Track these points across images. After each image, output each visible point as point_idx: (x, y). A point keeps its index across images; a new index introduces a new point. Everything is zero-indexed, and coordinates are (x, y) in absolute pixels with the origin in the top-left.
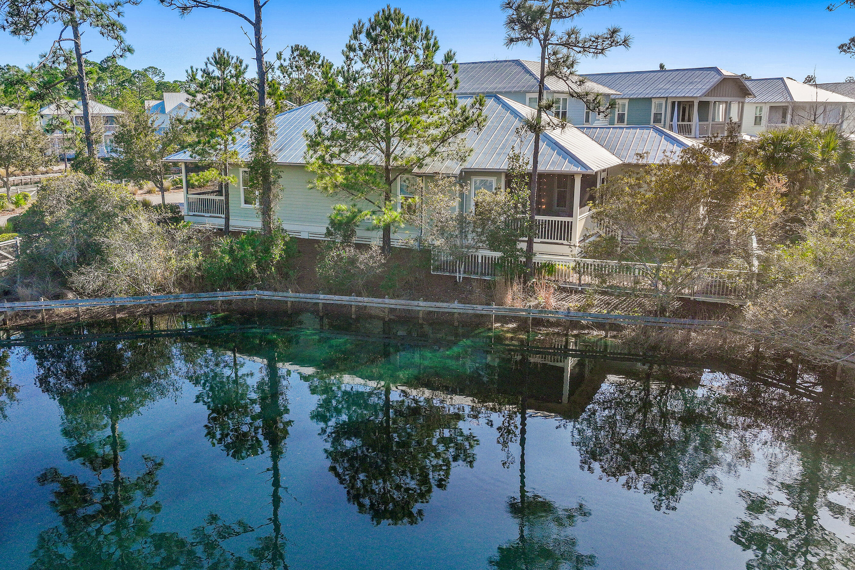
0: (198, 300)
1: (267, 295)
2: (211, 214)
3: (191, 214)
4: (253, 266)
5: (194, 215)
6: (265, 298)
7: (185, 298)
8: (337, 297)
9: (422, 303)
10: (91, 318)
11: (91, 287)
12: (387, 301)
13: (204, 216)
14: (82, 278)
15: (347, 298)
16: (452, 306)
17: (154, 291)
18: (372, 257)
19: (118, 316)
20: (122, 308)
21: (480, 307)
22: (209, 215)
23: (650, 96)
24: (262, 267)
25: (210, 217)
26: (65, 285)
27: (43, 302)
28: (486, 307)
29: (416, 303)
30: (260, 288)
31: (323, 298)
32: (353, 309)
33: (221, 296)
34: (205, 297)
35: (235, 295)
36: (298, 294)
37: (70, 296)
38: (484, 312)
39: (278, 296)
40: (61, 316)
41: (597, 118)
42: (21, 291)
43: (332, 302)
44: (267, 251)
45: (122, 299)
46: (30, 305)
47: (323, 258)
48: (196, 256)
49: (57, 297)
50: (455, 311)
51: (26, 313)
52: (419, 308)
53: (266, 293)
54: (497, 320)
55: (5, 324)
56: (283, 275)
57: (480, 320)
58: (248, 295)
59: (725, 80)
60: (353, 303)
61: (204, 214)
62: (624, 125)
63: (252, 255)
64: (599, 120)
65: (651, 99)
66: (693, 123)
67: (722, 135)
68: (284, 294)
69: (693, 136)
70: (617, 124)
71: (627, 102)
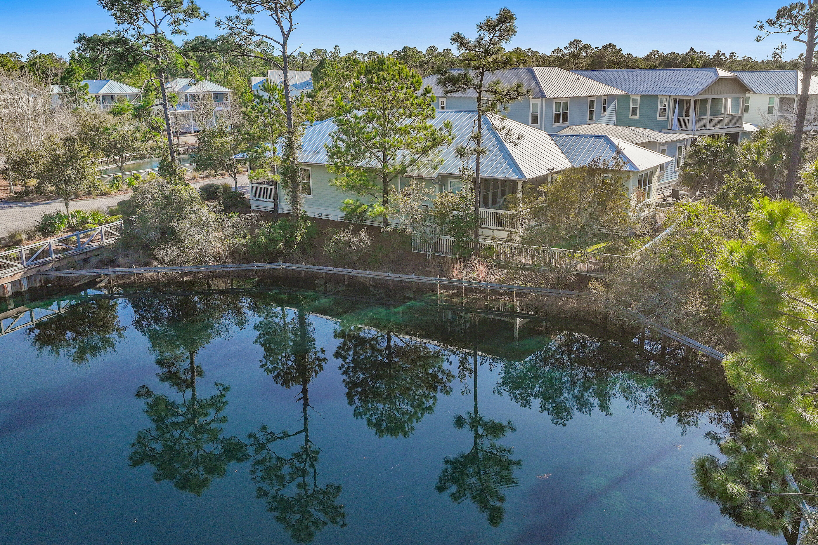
0: (241, 269)
1: (287, 266)
2: (269, 200)
3: (255, 198)
4: (281, 244)
5: (256, 200)
6: (287, 268)
7: (232, 268)
8: (334, 269)
9: (391, 275)
10: (167, 280)
11: (169, 258)
12: (368, 272)
13: (263, 201)
14: (162, 252)
15: (341, 269)
16: (411, 277)
17: (213, 261)
18: (361, 240)
19: (185, 279)
20: (187, 274)
21: (429, 279)
22: (267, 200)
23: (656, 94)
24: (289, 244)
26: (151, 256)
27: (134, 269)
28: (433, 278)
29: (387, 274)
30: (285, 261)
31: (326, 269)
32: (346, 278)
33: (256, 266)
34: (245, 266)
35: (267, 265)
36: (308, 266)
37: (155, 263)
38: (432, 282)
39: (296, 267)
40: (148, 278)
41: (602, 115)
42: (121, 261)
43: (331, 272)
44: (293, 234)
45: (189, 267)
46: (125, 270)
47: (329, 240)
48: (245, 235)
49: (146, 265)
50: (413, 280)
51: (123, 276)
52: (389, 278)
53: (287, 264)
54: (443, 287)
55: (109, 283)
56: (303, 252)
57: (432, 288)
58: (275, 265)
59: (722, 80)
60: (345, 273)
61: (264, 199)
62: (637, 117)
63: (281, 236)
64: (604, 116)
65: (657, 96)
66: (690, 118)
67: (722, 127)
68: (300, 266)
69: (690, 129)
70: (631, 117)
71: (639, 98)
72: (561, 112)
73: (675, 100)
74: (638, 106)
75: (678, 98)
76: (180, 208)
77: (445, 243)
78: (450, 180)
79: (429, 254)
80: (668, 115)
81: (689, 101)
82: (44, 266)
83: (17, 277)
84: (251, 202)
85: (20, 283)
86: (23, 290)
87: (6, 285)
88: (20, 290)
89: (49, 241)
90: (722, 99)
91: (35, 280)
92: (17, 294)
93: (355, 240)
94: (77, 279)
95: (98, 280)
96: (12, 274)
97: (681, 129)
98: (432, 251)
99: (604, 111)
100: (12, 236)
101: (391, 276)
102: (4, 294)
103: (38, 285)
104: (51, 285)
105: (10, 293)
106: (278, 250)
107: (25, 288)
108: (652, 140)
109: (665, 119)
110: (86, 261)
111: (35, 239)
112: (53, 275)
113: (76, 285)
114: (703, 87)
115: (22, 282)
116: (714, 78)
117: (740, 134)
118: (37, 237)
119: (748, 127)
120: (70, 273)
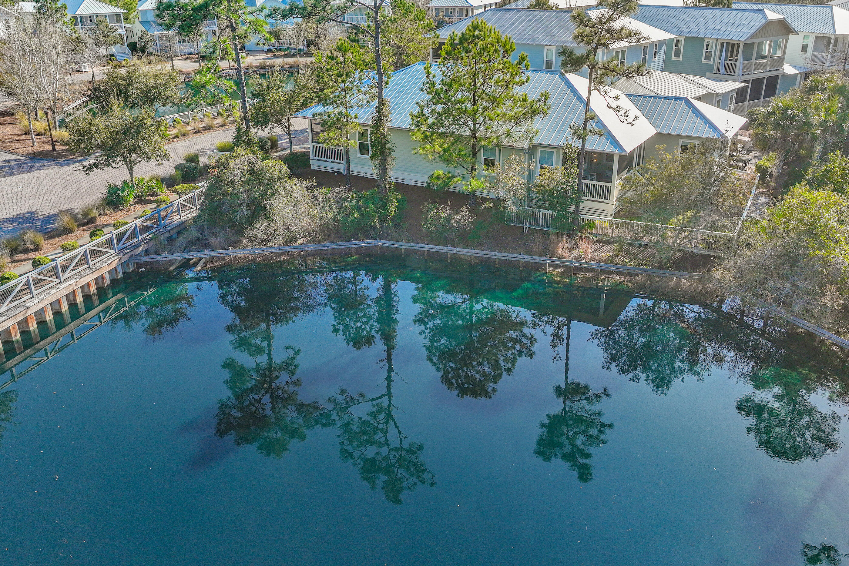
0: (338, 247)
1: (386, 243)
3: (316, 158)
4: (376, 220)
5: (318, 160)
6: (386, 245)
7: (330, 246)
8: (437, 247)
9: (497, 254)
10: (264, 260)
11: (263, 236)
12: (473, 251)
13: (326, 161)
14: (255, 230)
15: (445, 248)
16: (519, 256)
17: (303, 237)
18: (462, 217)
19: (283, 258)
20: (282, 253)
21: (538, 258)
22: (331, 160)
23: (702, 36)
25: (332, 162)
26: (241, 234)
27: (230, 250)
28: (543, 258)
29: (493, 253)
30: (383, 238)
31: (427, 247)
32: (449, 256)
33: (354, 244)
34: (343, 245)
35: (364, 243)
36: (409, 244)
37: (245, 241)
38: (541, 262)
39: (395, 245)
40: (243, 259)
41: (653, 60)
42: (214, 241)
43: (434, 250)
44: (385, 208)
47: (426, 216)
50: (521, 260)
51: (218, 258)
52: (495, 257)
53: (386, 242)
54: (550, 266)
55: (206, 266)
56: (397, 225)
57: (538, 267)
58: (373, 243)
59: (770, 23)
60: (449, 252)
61: (327, 159)
62: (680, 59)
63: (375, 211)
64: (655, 62)
65: (704, 38)
66: (738, 63)
67: (765, 71)
68: (400, 243)
69: (736, 74)
70: (673, 58)
71: (683, 39)
72: (620, 61)
73: (722, 44)
74: (681, 48)
75: (726, 42)
77: (541, 217)
78: (541, 149)
79: (526, 228)
80: (714, 58)
81: (738, 46)
82: (135, 250)
83: (113, 265)
84: (312, 162)
85: (116, 270)
86: (119, 277)
87: (105, 275)
88: (116, 278)
89: (135, 222)
90: (763, 42)
91: (128, 265)
93: (456, 218)
94: (171, 263)
95: (192, 262)
96: (109, 262)
97: (727, 73)
98: (530, 224)
99: (655, 57)
100: (86, 214)
101: (497, 255)
102: (103, 283)
103: (131, 270)
104: (143, 269)
105: (109, 283)
106: (371, 226)
107: (120, 275)
108: (710, 91)
109: (711, 62)
110: (170, 240)
111: (106, 214)
112: (145, 259)
113: (171, 268)
114: (753, 31)
115: (118, 269)
116: (763, 21)
117: (780, 76)
118: (107, 211)
119: (788, 69)
120: (164, 257)
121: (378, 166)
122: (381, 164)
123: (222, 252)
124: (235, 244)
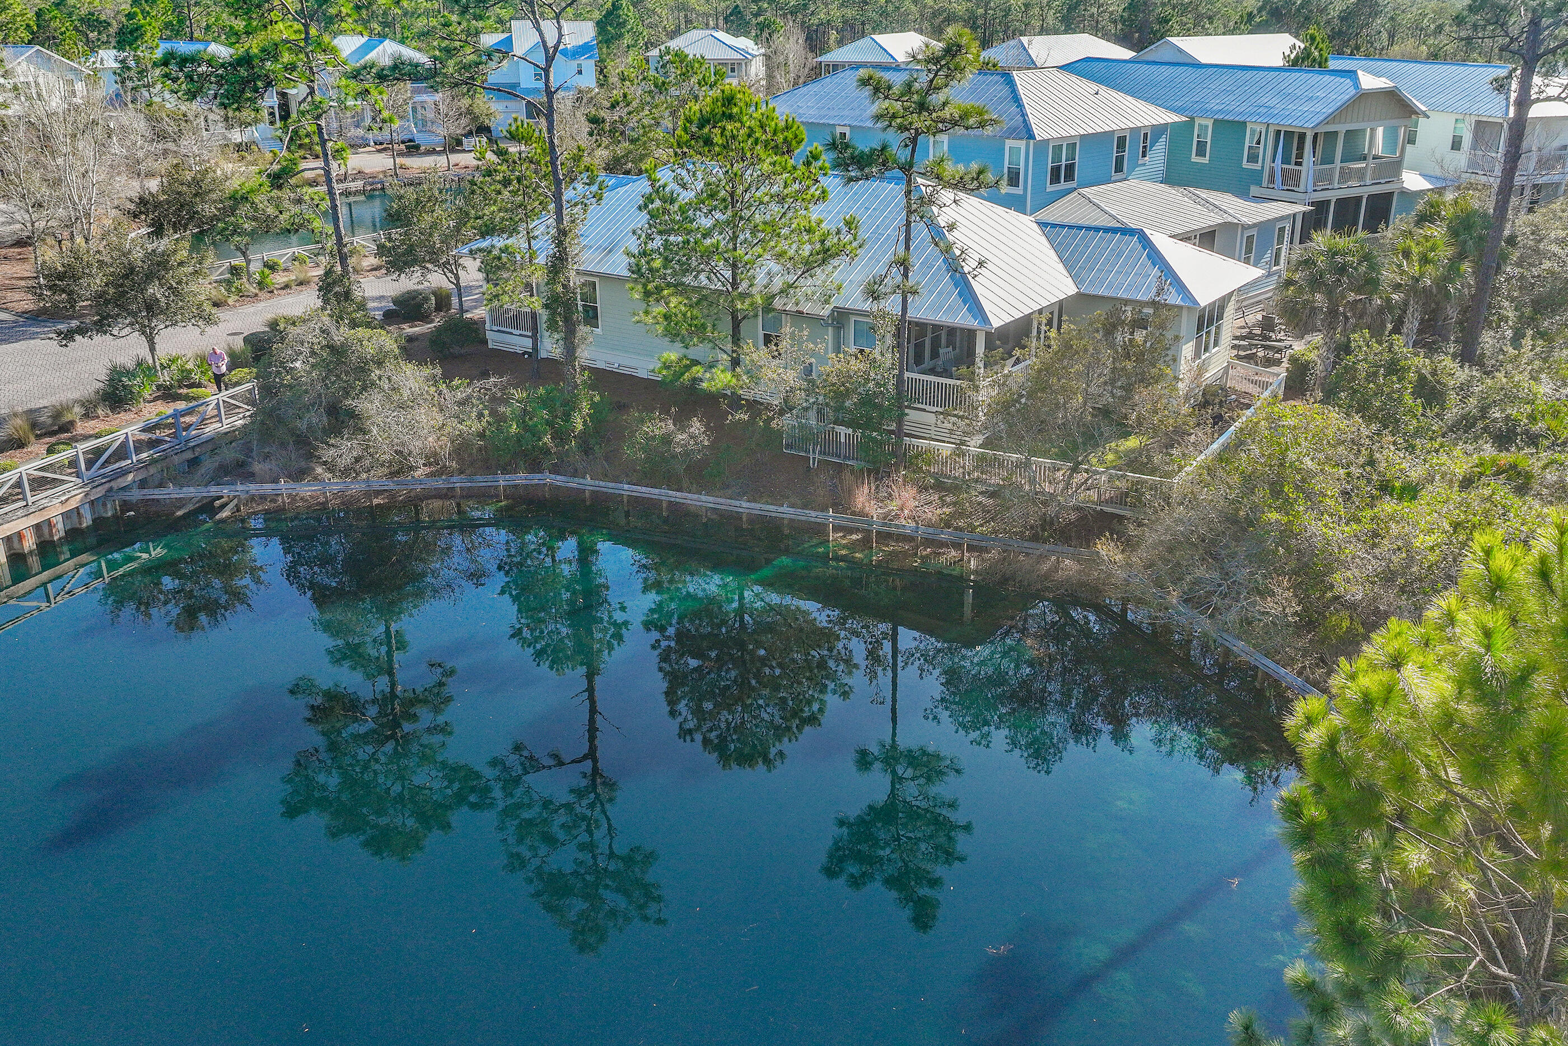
0: (474, 484)
1: (559, 480)
2: (521, 332)
3: (495, 328)
4: (547, 439)
5: (499, 331)
6: (558, 483)
7: (459, 482)
8: (644, 489)
9: (745, 504)
10: (343, 503)
11: (346, 460)
12: (703, 498)
13: (511, 333)
14: (332, 452)
15: (656, 491)
16: (781, 509)
17: (424, 465)
18: (692, 436)
19: (376, 501)
20: (378, 493)
21: (813, 514)
22: (518, 332)
23: (1242, 119)
24: (560, 436)
25: (520, 335)
26: (311, 456)
27: (284, 486)
28: (821, 513)
29: (737, 503)
30: (555, 470)
31: (626, 489)
32: (664, 505)
33: (502, 481)
34: (482, 481)
35: (521, 478)
36: (597, 482)
37: (319, 470)
38: (819, 521)
39: (574, 483)
40: (306, 500)
41: (1140, 162)
42: (257, 467)
43: (639, 495)
44: (567, 417)
47: (632, 434)
48: (480, 416)
49: (303, 475)
50: (784, 516)
51: (263, 498)
52: (741, 510)
53: (559, 477)
54: (837, 529)
55: (239, 510)
56: (586, 450)
57: (819, 530)
58: (536, 479)
59: (1365, 97)
60: (663, 498)
61: (512, 331)
62: (1205, 160)
63: (548, 423)
64: (1144, 165)
65: (1244, 123)
66: (1303, 169)
67: (1362, 183)
68: (581, 481)
69: (1302, 188)
70: (1195, 159)
71: (1210, 123)
72: (1064, 163)
73: (1278, 132)
74: (1209, 140)
75: (1283, 129)
76: (362, 370)
77: (843, 440)
78: (853, 318)
79: (814, 459)
80: (1264, 160)
81: (1302, 137)
82: (119, 480)
83: (73, 504)
84: (489, 335)
85: (79, 514)
86: (84, 525)
87: (54, 520)
88: (78, 526)
89: (125, 431)
90: (1364, 130)
91: (104, 505)
92: (73, 534)
93: (680, 437)
94: (181, 503)
95: (217, 503)
96: (63, 498)
97: (1286, 188)
98: (820, 453)
99: (1144, 155)
100: (57, 415)
101: (744, 506)
102: (51, 535)
103: (110, 514)
104: (132, 513)
105: (62, 534)
106: (541, 449)
107: (87, 521)
108: (1230, 219)
109: (1257, 167)
110: (194, 463)
111: (98, 417)
112: (136, 495)
113: (179, 513)
114: (1330, 111)
115: (82, 511)
116: (1352, 92)
117: (1395, 195)
118: (100, 412)
119: (1412, 181)
120: (171, 492)
121: (561, 342)
122: (565, 339)
123: (268, 488)
124: (299, 475)
